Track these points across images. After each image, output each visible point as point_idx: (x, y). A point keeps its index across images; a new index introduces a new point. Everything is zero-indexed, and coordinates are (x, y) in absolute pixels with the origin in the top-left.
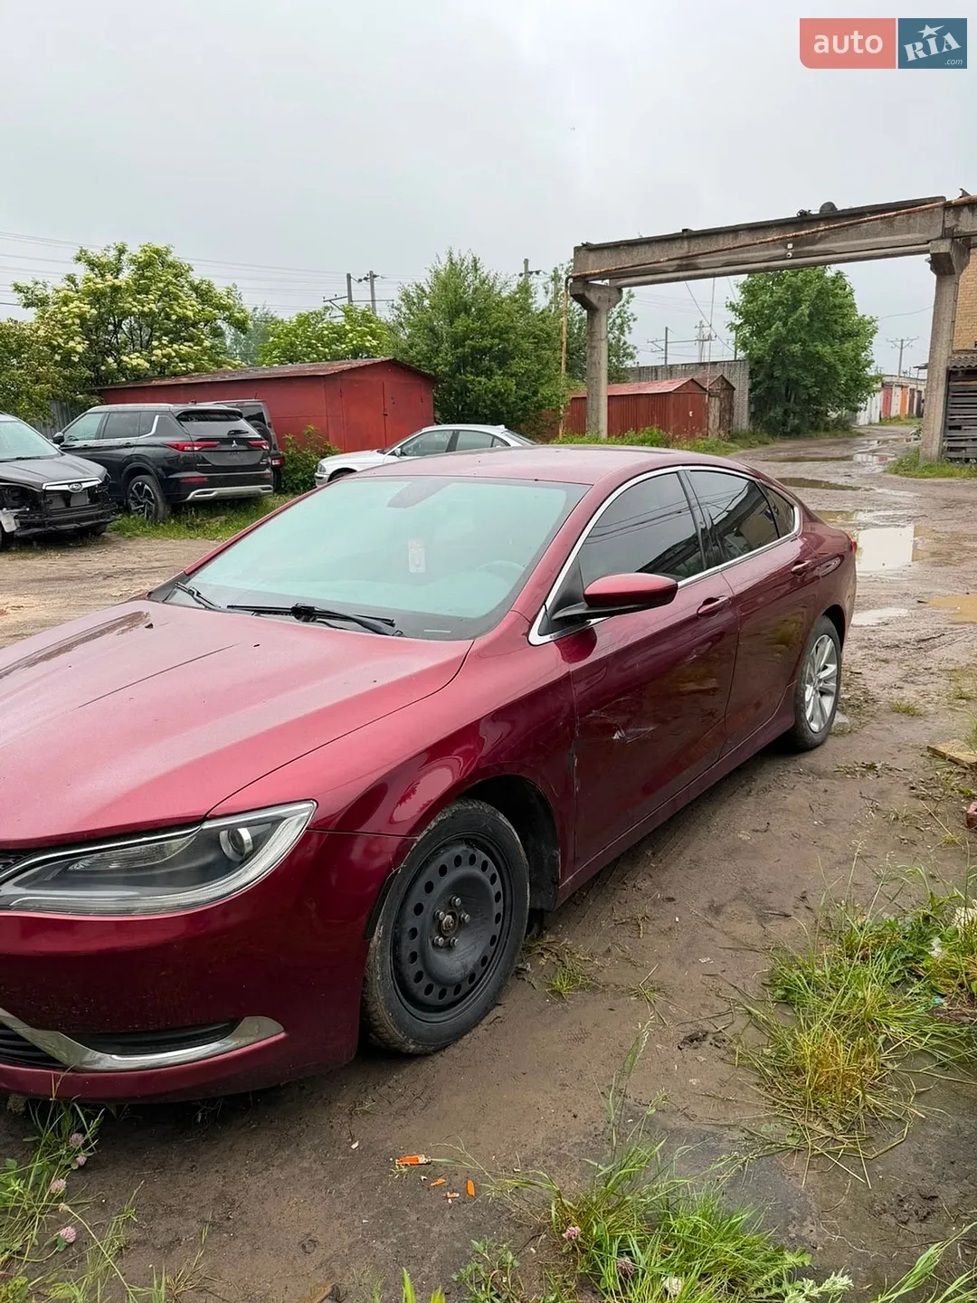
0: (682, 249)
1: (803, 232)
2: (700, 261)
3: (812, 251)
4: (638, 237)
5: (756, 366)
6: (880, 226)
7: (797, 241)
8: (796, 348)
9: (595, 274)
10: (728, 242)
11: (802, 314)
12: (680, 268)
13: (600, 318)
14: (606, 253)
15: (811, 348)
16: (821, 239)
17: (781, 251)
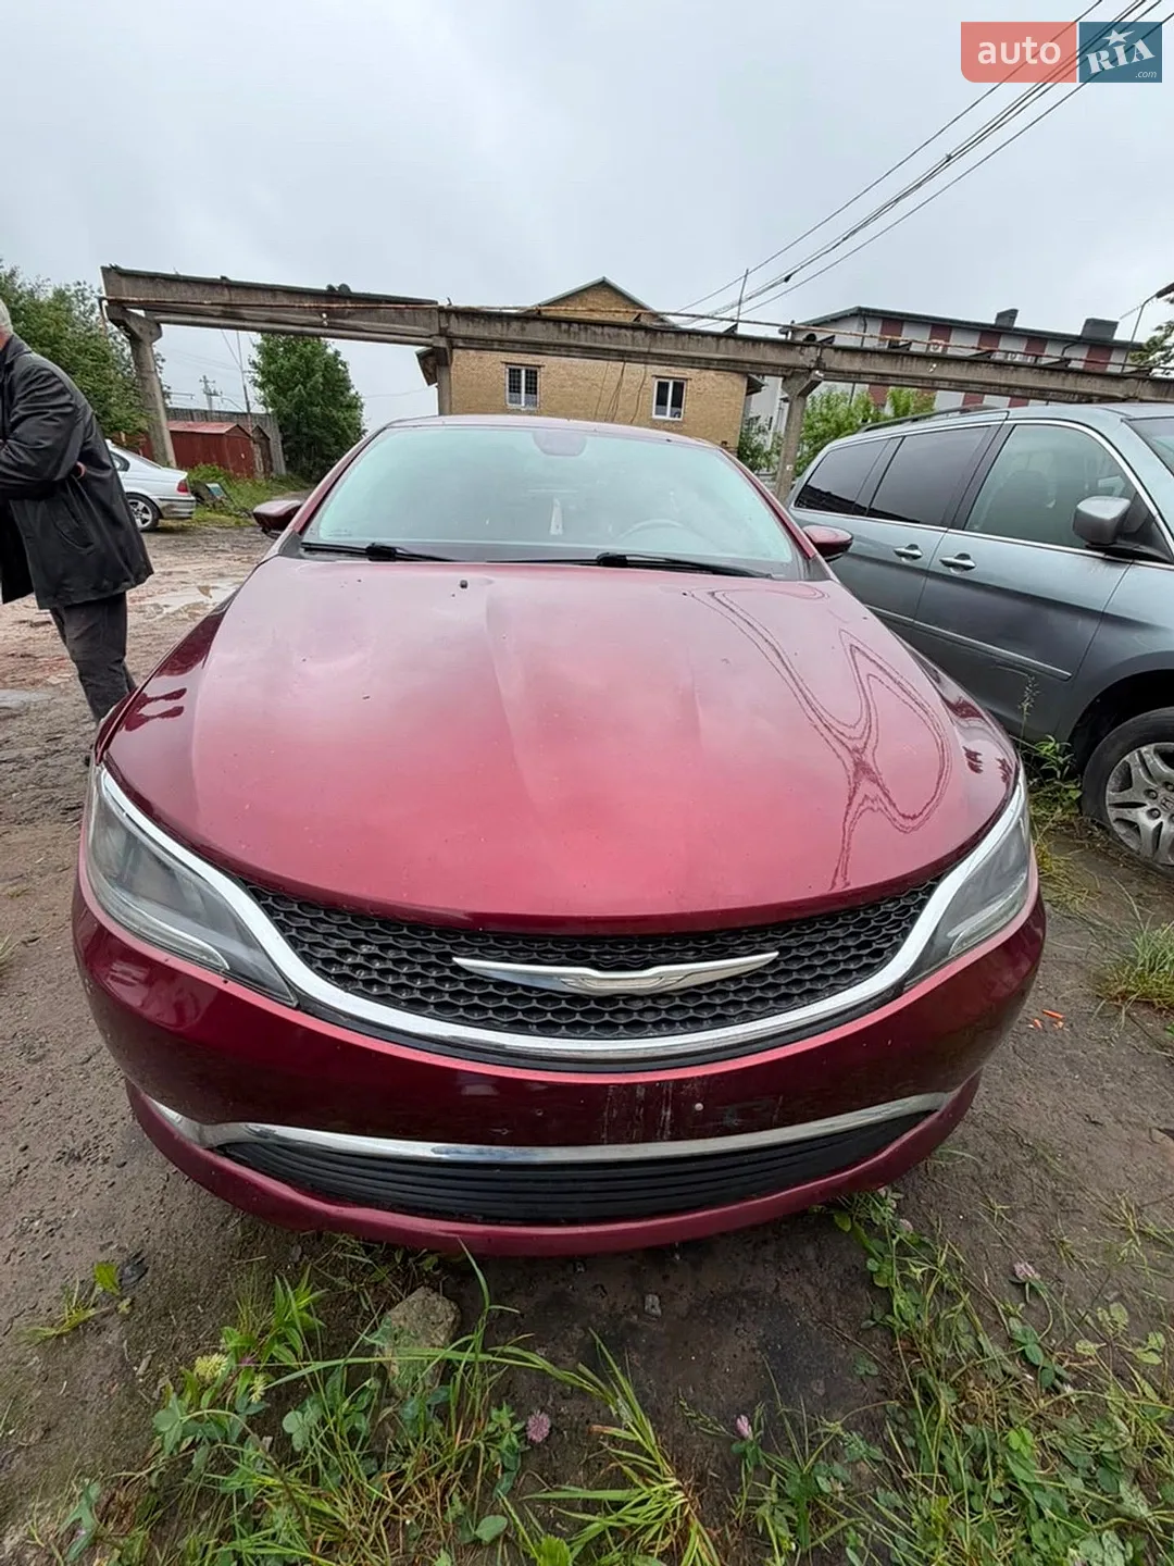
0: (225, 297)
1: (335, 306)
2: (244, 311)
3: (343, 324)
4: (174, 273)
5: (285, 423)
6: (393, 313)
7: (329, 312)
8: (317, 410)
9: (133, 302)
10: (267, 300)
11: (317, 382)
12: (224, 316)
13: (145, 350)
14: (141, 282)
15: (327, 412)
16: (349, 316)
17: (316, 319)
